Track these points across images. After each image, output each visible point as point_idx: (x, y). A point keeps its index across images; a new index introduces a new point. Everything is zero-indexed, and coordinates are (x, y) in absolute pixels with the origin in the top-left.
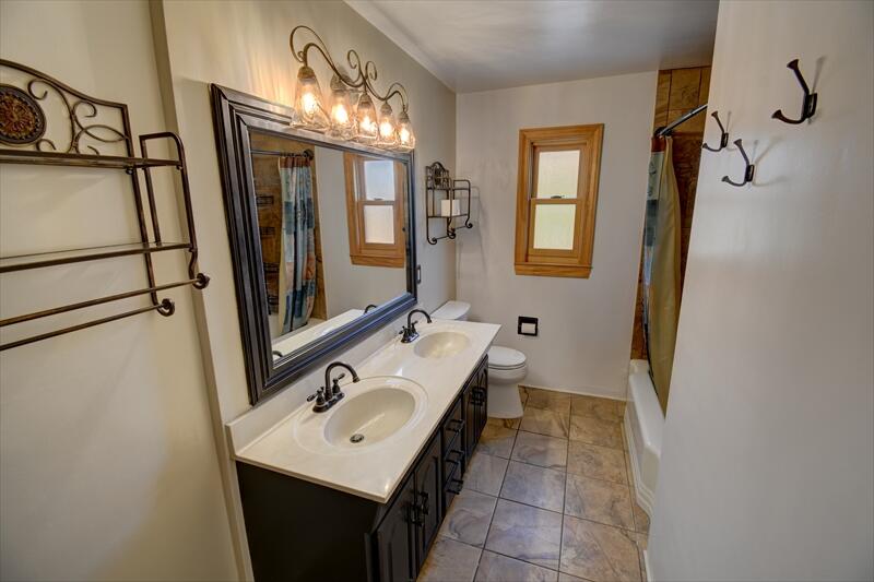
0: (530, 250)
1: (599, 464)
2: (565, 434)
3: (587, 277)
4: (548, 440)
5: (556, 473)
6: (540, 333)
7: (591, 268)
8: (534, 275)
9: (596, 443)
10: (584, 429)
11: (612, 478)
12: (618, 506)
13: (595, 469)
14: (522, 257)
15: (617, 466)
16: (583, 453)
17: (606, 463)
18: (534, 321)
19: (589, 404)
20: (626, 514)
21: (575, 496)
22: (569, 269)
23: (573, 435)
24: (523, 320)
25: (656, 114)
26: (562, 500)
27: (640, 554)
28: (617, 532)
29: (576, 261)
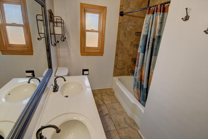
0: (85, 47)
1: (116, 109)
2: (104, 103)
3: (102, 55)
4: (100, 106)
5: (108, 117)
6: (89, 74)
7: (103, 53)
8: (87, 56)
9: (112, 103)
10: (107, 99)
11: (121, 112)
12: (126, 120)
13: (116, 111)
14: (83, 50)
15: (120, 108)
16: (111, 107)
17: (117, 108)
18: (87, 70)
19: (104, 91)
20: (129, 122)
21: (116, 122)
22: (97, 53)
23: (106, 103)
24: (84, 70)
25: (120, 7)
26: (114, 125)
27: (138, 132)
28: (130, 128)
29: (99, 50)
